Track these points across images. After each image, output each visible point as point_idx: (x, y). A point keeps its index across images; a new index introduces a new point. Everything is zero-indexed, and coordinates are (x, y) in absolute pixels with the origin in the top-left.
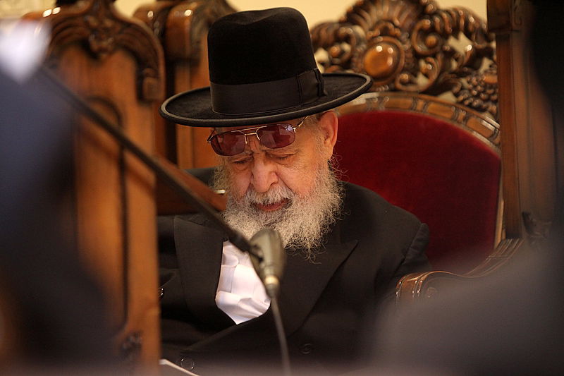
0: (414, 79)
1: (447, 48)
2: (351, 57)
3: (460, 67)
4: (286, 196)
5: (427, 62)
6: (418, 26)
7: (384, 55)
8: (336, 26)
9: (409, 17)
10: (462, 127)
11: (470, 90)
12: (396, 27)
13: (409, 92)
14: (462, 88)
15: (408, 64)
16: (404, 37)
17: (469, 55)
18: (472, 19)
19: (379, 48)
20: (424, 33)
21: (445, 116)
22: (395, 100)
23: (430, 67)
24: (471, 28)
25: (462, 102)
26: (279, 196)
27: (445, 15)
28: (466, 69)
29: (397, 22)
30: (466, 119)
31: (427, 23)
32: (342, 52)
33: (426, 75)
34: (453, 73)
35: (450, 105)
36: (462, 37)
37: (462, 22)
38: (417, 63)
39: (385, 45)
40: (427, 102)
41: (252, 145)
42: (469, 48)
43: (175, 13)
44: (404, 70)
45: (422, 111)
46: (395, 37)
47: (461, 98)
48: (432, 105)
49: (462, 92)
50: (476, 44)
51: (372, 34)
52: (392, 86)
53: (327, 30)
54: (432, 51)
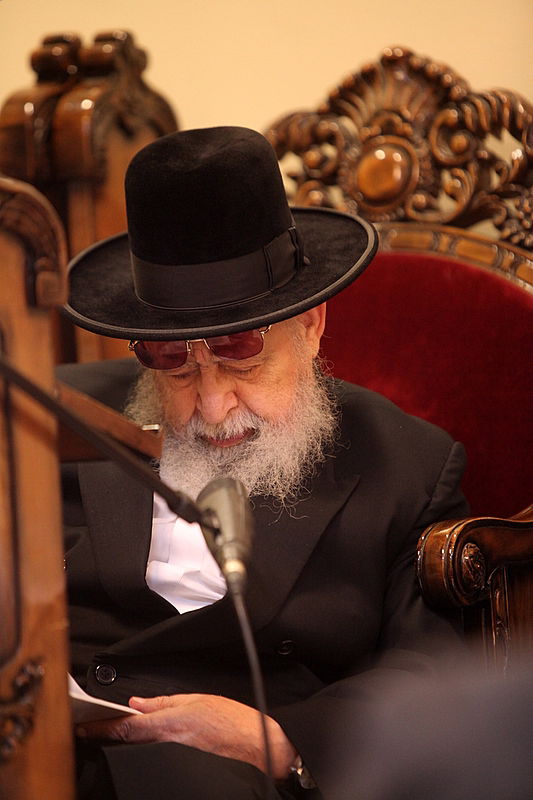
0: (434, 201)
1: (484, 154)
2: (338, 168)
3: (505, 184)
4: (250, 425)
5: (454, 176)
6: (439, 120)
7: (388, 164)
8: (314, 119)
9: (424, 105)
10: (509, 277)
11: (520, 221)
12: (405, 120)
13: (426, 222)
14: (508, 217)
15: (424, 178)
16: (417, 137)
17: (517, 164)
18: (521, 108)
19: (380, 154)
20: (448, 131)
21: (482, 261)
22: (405, 235)
23: (458, 183)
24: (520, 123)
25: (508, 239)
26: (240, 427)
27: (479, 103)
28: (513, 187)
29: (408, 114)
30: (514, 265)
31: (453, 114)
32: (324, 159)
33: (453, 196)
34: (495, 192)
35: (489, 244)
36: (506, 135)
37: (507, 113)
38: (438, 177)
39: (389, 150)
40: (454, 239)
41: (199, 355)
42: (518, 154)
43: (66, 106)
44: (419, 188)
45: (447, 253)
46: (405, 136)
47: (507, 232)
48: (463, 243)
49: (507, 223)
50: (529, 148)
51: (368, 132)
52: (401, 212)
53: (299, 126)
54: (461, 159)
